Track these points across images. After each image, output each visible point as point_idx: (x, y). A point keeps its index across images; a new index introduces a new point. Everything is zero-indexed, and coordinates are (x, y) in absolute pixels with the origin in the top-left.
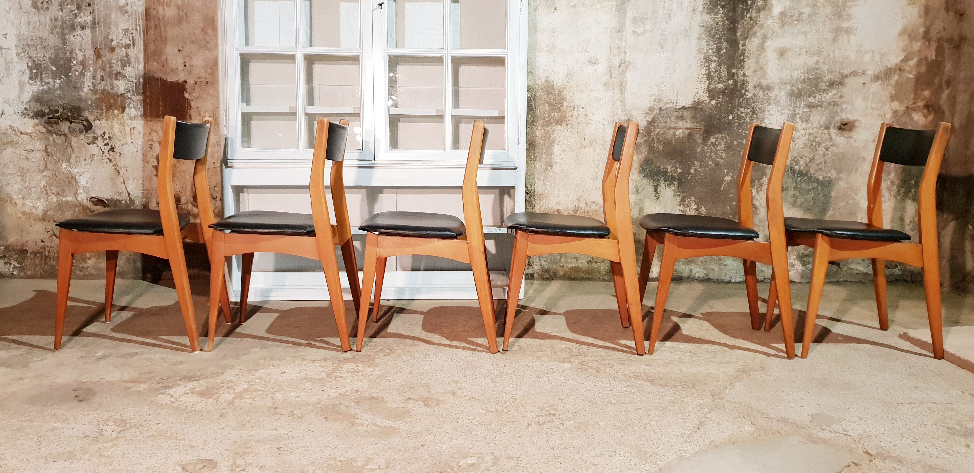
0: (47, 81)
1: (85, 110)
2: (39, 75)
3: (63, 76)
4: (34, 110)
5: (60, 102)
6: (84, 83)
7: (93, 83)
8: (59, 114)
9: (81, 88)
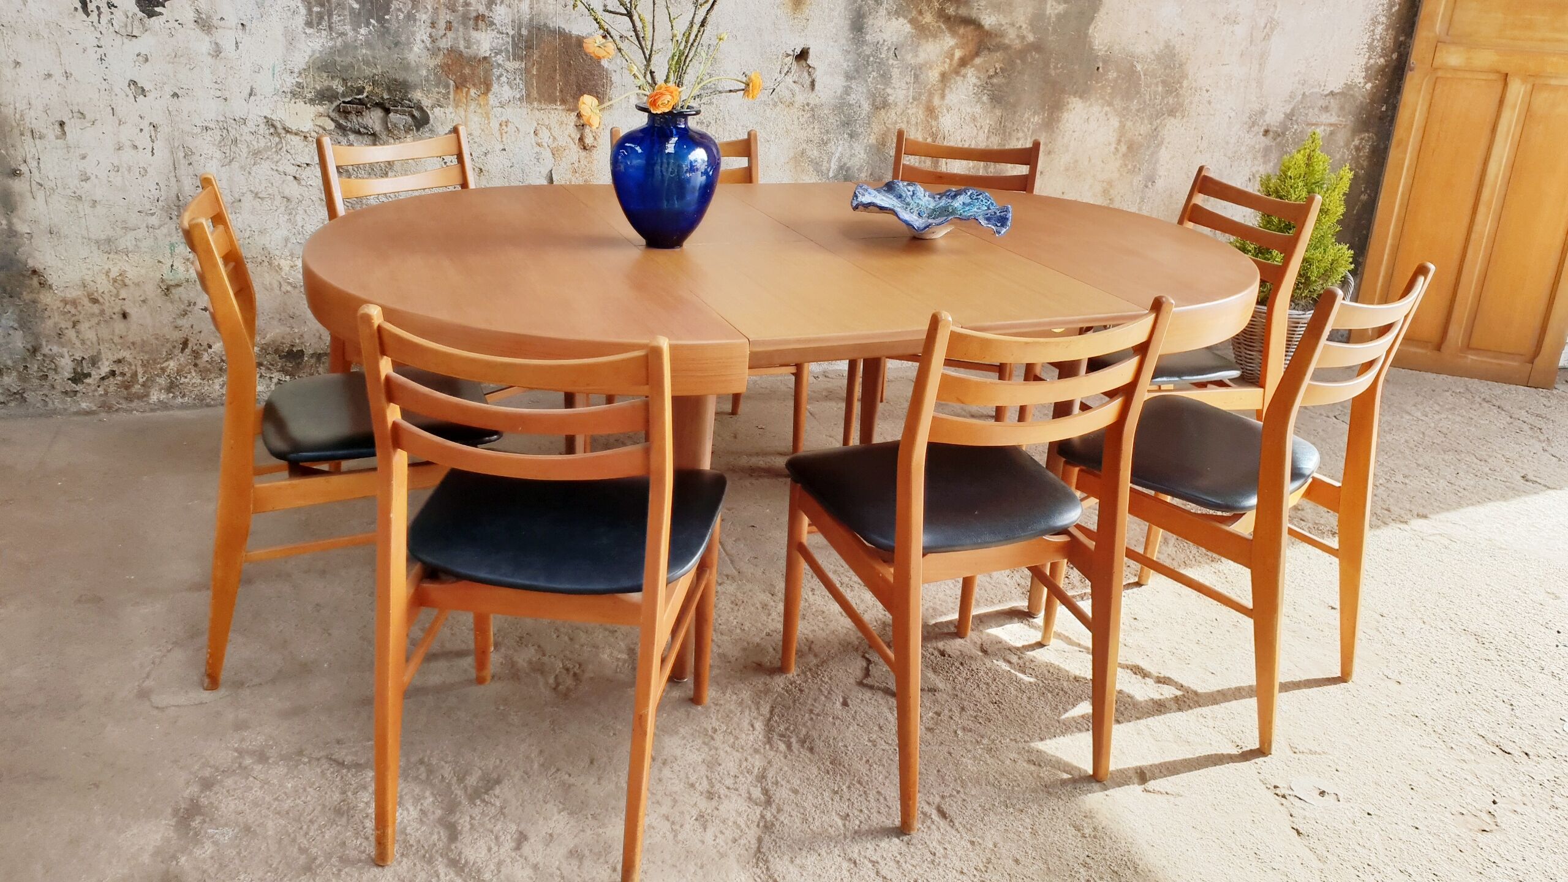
0: (341, 29)
1: (415, 87)
2: (326, 17)
3: (372, 21)
4: (314, 88)
5: (368, 71)
6: (413, 34)
7: (431, 36)
8: (365, 94)
9: (409, 43)
